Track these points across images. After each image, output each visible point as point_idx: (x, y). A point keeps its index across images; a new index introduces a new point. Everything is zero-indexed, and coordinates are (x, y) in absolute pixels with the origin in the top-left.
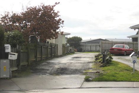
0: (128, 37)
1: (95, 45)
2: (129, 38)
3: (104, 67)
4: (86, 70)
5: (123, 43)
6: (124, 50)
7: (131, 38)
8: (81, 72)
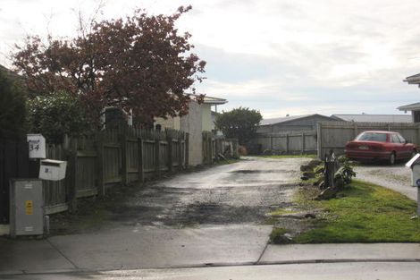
0: (401, 109)
1: (300, 133)
3: (327, 199)
4: (274, 210)
5: (385, 127)
6: (389, 148)
7: (410, 113)
8: (259, 216)
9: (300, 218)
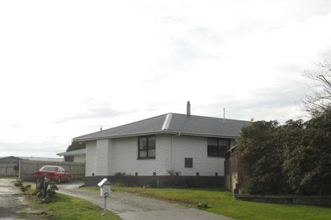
0: (58, 155)
1: (5, 165)
2: (59, 157)
3: (48, 203)
4: (20, 209)
5: (54, 163)
6: (58, 175)
7: (63, 157)
8: (13, 213)
9: (38, 214)
